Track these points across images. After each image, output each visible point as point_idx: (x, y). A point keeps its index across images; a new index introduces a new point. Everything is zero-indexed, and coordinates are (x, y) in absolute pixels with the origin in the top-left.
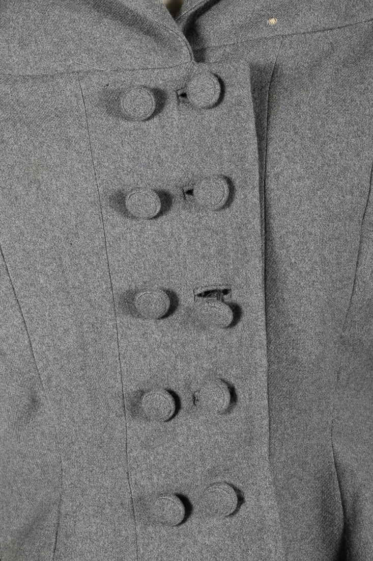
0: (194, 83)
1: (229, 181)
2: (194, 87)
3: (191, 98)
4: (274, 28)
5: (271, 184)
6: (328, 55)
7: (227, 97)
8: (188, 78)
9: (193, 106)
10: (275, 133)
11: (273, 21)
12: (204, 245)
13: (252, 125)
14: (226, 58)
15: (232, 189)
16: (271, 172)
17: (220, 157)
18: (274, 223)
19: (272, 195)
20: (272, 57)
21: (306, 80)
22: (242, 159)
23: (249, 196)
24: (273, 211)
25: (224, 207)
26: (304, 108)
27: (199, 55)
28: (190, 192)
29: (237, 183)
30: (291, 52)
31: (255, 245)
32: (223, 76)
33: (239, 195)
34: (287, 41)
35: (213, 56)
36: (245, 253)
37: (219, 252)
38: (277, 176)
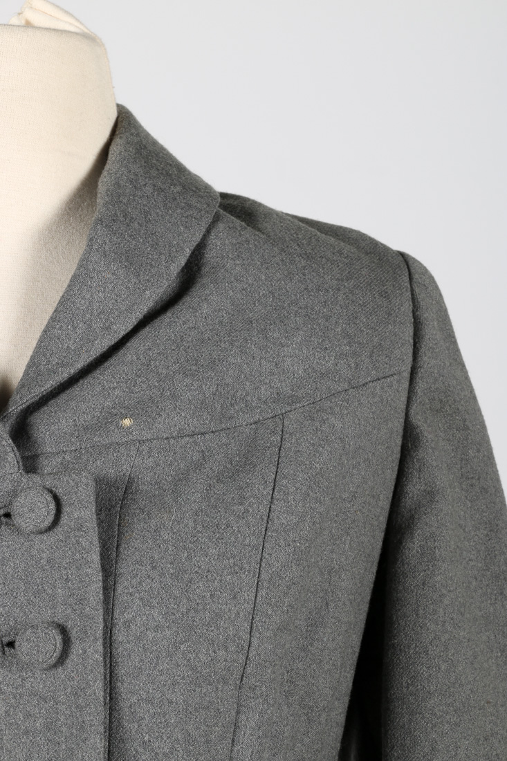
0: (21, 499)
1: (64, 631)
2: (20, 506)
3: (17, 520)
4: (129, 431)
5: (120, 636)
6: (198, 466)
7: (64, 519)
8: (14, 494)
9: (18, 530)
10: (125, 568)
11: (127, 422)
12: (28, 715)
13: (96, 557)
14: (65, 468)
15: (67, 642)
16: (120, 618)
17: (53, 597)
18: (123, 688)
19: (120, 650)
20: (125, 468)
21: (169, 499)
22: (82, 601)
23: (89, 651)
24: (121, 671)
25: (55, 666)
26: (166, 535)
27: (30, 464)
28: (11, 644)
29: (74, 633)
30: (150, 462)
31: (96, 718)
32: (59, 492)
33: (76, 649)
34: (145, 448)
35: (48, 465)
36: (82, 728)
37: (48, 727)
38: (127, 624)
